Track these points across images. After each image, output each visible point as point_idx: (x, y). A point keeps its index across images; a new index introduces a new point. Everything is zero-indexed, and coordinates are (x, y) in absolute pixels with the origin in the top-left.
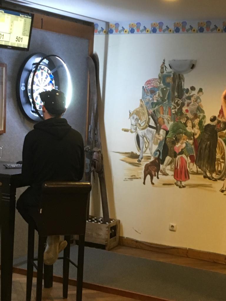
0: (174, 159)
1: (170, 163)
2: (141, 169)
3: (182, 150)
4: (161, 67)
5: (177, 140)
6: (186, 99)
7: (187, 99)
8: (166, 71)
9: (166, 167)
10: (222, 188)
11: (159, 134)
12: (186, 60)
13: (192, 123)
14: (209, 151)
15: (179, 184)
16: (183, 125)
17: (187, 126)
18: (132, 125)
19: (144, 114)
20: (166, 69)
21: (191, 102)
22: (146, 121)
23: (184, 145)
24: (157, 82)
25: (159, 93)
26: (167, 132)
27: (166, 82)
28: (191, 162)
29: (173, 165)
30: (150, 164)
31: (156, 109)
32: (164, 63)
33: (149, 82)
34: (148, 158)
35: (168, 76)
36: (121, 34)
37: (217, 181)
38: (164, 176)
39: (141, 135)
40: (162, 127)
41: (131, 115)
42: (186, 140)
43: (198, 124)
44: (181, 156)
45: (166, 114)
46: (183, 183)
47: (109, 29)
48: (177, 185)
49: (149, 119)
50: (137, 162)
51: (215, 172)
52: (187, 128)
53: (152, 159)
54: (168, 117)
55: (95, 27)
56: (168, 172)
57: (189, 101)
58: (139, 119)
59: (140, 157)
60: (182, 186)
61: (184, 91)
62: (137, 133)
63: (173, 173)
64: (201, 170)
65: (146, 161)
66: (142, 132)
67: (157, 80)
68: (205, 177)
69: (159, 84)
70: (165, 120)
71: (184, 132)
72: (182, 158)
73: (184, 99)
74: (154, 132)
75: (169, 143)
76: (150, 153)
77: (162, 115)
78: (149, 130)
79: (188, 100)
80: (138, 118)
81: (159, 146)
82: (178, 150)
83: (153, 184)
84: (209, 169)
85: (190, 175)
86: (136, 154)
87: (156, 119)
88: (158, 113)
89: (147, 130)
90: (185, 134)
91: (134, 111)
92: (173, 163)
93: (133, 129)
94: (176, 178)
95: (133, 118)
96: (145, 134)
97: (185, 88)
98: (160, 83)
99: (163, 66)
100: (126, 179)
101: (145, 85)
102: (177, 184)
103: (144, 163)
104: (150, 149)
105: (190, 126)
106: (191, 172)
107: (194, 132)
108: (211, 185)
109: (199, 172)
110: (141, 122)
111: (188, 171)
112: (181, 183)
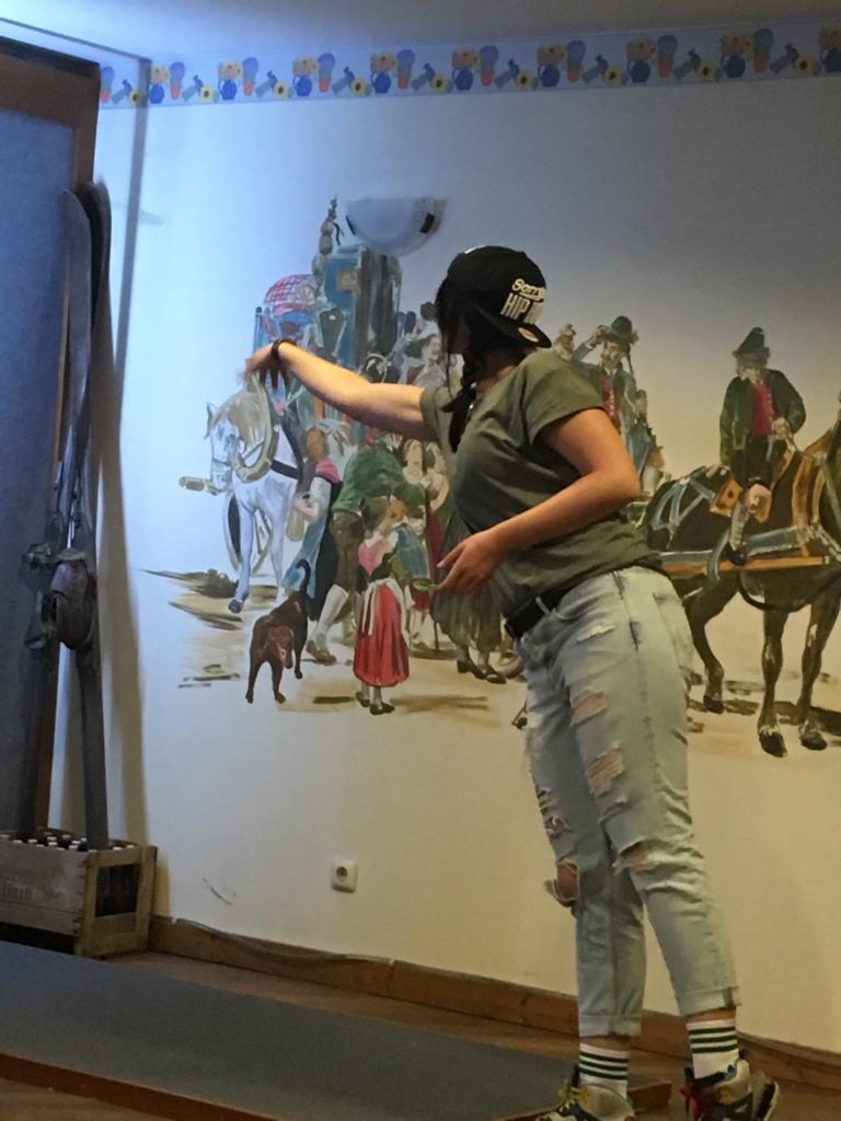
0: (356, 598)
1: (342, 615)
2: (241, 641)
3: (386, 557)
4: (322, 230)
5: (369, 520)
6: (404, 356)
7: (409, 354)
8: (339, 244)
9: (327, 630)
10: (520, 713)
11: (307, 497)
13: (423, 449)
15: (371, 699)
16: (391, 456)
17: (404, 464)
18: (214, 460)
19: (257, 417)
20: (337, 239)
21: (422, 367)
22: (263, 444)
23: (393, 539)
24: (307, 290)
25: (311, 330)
26: (336, 489)
27: (338, 288)
28: (416, 607)
29: (353, 621)
30: (272, 617)
31: (301, 397)
32: (332, 215)
33: (277, 290)
34: (267, 593)
35: (344, 265)
36: (190, 104)
37: (504, 682)
38: (322, 666)
39: (245, 502)
40: (318, 469)
41: (214, 419)
42: (402, 519)
44: (380, 582)
45: (333, 417)
46: (388, 695)
47: (151, 87)
48: (365, 703)
49: (275, 436)
50: (229, 612)
51: (497, 648)
52: (405, 471)
53: (281, 598)
54: (343, 427)
55: (104, 78)
56: (334, 649)
57: (415, 363)
58: (241, 438)
59: (237, 590)
60: (380, 708)
61: (400, 324)
62: (232, 495)
63: (350, 654)
64: (451, 639)
65: (262, 605)
66: (248, 492)
67: (305, 282)
68: (464, 667)
69: (312, 295)
70: (330, 439)
71: (395, 485)
72: (384, 589)
73: (400, 355)
74: (289, 489)
75: (339, 532)
76: (272, 572)
77: (321, 420)
78: (274, 481)
79: (412, 359)
80: (237, 435)
81: (304, 544)
82: (372, 559)
83: (280, 698)
84: (476, 636)
85: (413, 662)
86: (226, 577)
87: (298, 435)
88: (306, 412)
89: (267, 481)
90: (395, 495)
91: (223, 407)
92: (352, 613)
93: (218, 476)
94: (360, 673)
95: (221, 433)
96: (258, 496)
97: (400, 310)
98: (317, 293)
99: (329, 224)
100: (186, 679)
101: (265, 301)
102: (365, 698)
103: (253, 614)
104: (276, 559)
105: (416, 463)
106: (417, 646)
107: (429, 486)
108: (482, 699)
109: (441, 648)
110: (246, 449)
111: (403, 643)
112: (378, 695)
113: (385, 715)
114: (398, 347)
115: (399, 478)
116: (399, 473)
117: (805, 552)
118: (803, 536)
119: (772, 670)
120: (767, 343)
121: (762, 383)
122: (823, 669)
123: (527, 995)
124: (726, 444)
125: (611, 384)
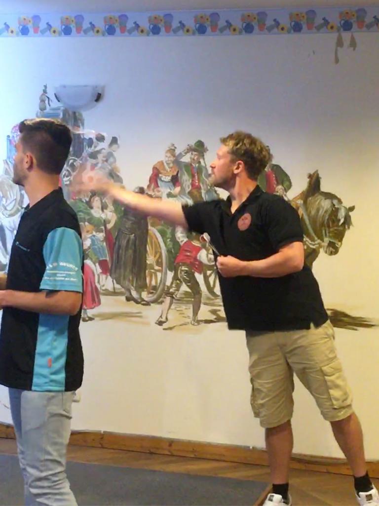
3: (85, 251)
4: (40, 99)
6: (88, 158)
7: (90, 158)
8: (50, 105)
10: (159, 318)
12: (86, 86)
13: (101, 202)
14: (135, 251)
15: (82, 315)
16: (85, 204)
17: (92, 208)
19: (12, 187)
21: (97, 163)
22: (16, 199)
23: (89, 243)
28: (102, 273)
32: (45, 92)
35: (54, 116)
37: (150, 305)
39: (8, 226)
42: (92, 232)
49: (22, 196)
51: (146, 290)
52: (92, 211)
58: (3, 197)
60: (87, 319)
61: (85, 144)
64: (121, 286)
68: (128, 299)
71: (87, 217)
72: (85, 265)
80: (1, 195)
84: (134, 285)
90: (89, 222)
96: (15, 224)
97: (85, 137)
99: (44, 96)
101: (12, 132)
105: (99, 208)
106: (103, 290)
107: (106, 218)
108: (139, 313)
109: (116, 291)
110: (6, 202)
111: (97, 289)
112: (85, 313)
114: (85, 154)
115: (89, 214)
116: (89, 212)
121: (270, 170)
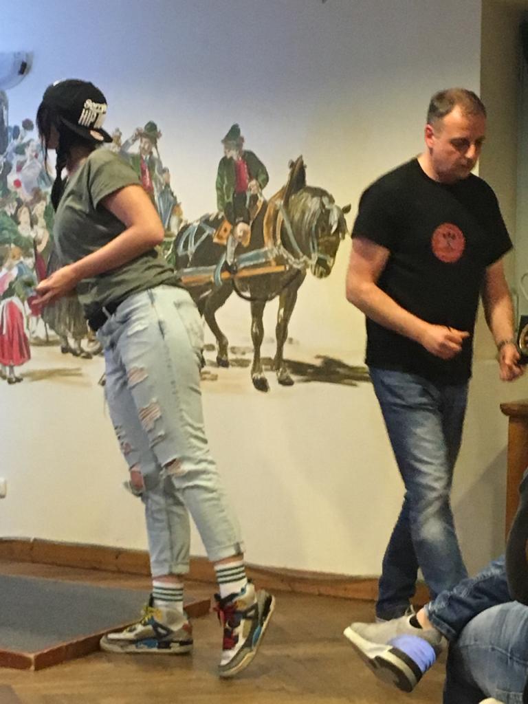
6: (14, 154)
7: (17, 153)
10: (103, 377)
13: (30, 213)
15: (8, 374)
16: (10, 219)
17: (19, 223)
21: (25, 161)
23: (15, 272)
28: (32, 314)
37: (91, 358)
42: (19, 259)
43: (42, 214)
44: (8, 300)
48: (4, 377)
51: (86, 336)
52: (19, 228)
60: (14, 380)
64: (56, 332)
68: (65, 350)
71: (13, 237)
72: (11, 304)
82: (2, 285)
84: (72, 329)
90: (15, 243)
94: (0, 359)
97: (9, 125)
102: (4, 373)
105: (26, 223)
106: (34, 339)
107: (36, 236)
108: (78, 369)
109: (51, 339)
111: (26, 338)
112: (12, 371)
113: (17, 385)
114: (9, 148)
115: (16, 232)
116: (15, 228)
117: (273, 263)
118: (271, 253)
119: (258, 339)
120: (242, 133)
121: (240, 159)
122: (289, 335)
123: (118, 553)
124: (221, 198)
125: (147, 165)
